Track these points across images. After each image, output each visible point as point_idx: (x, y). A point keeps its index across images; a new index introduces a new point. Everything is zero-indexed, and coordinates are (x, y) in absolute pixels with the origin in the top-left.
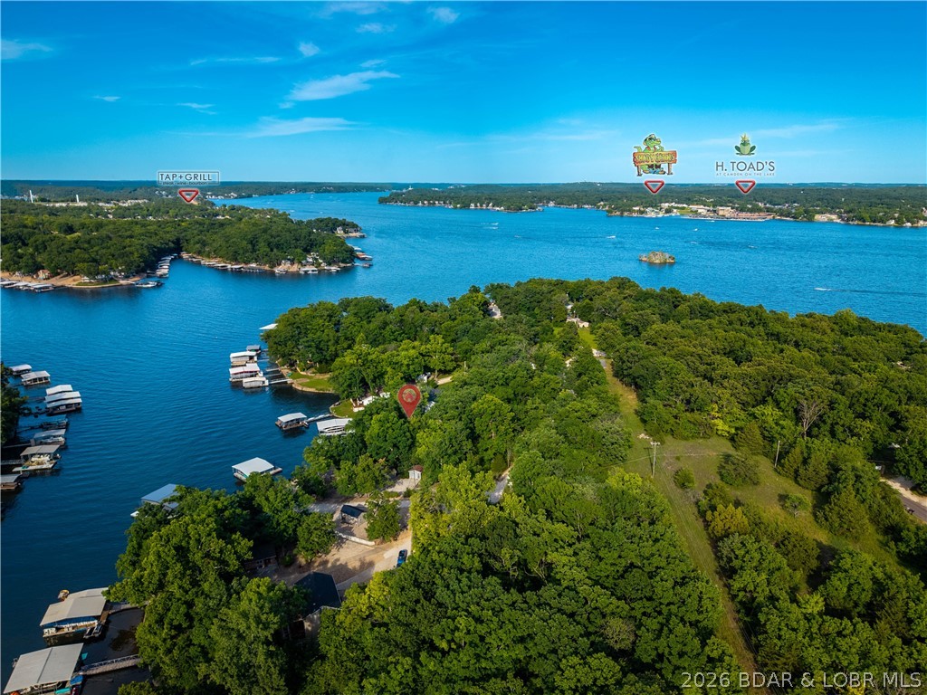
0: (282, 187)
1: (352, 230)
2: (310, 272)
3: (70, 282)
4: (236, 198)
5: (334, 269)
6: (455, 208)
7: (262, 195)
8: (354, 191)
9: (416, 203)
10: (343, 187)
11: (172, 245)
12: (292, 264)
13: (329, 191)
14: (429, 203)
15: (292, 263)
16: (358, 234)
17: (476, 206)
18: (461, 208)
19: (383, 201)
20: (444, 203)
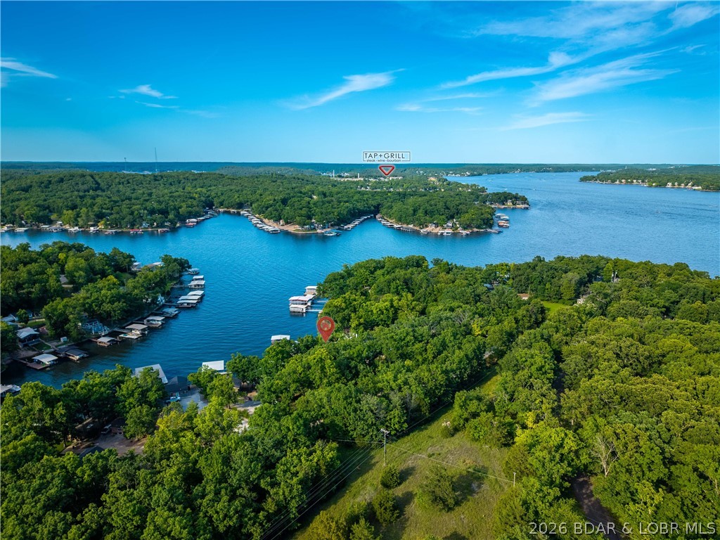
0: (510, 168)
1: (520, 202)
2: (445, 234)
3: (292, 228)
4: (469, 176)
5: (464, 232)
6: (651, 186)
7: (491, 174)
8: (570, 171)
9: (613, 181)
10: (560, 168)
11: (372, 208)
12: (437, 227)
13: (549, 171)
14: (627, 182)
15: (437, 225)
16: (523, 206)
17: (673, 185)
18: (656, 186)
19: (584, 179)
20: (643, 182)
